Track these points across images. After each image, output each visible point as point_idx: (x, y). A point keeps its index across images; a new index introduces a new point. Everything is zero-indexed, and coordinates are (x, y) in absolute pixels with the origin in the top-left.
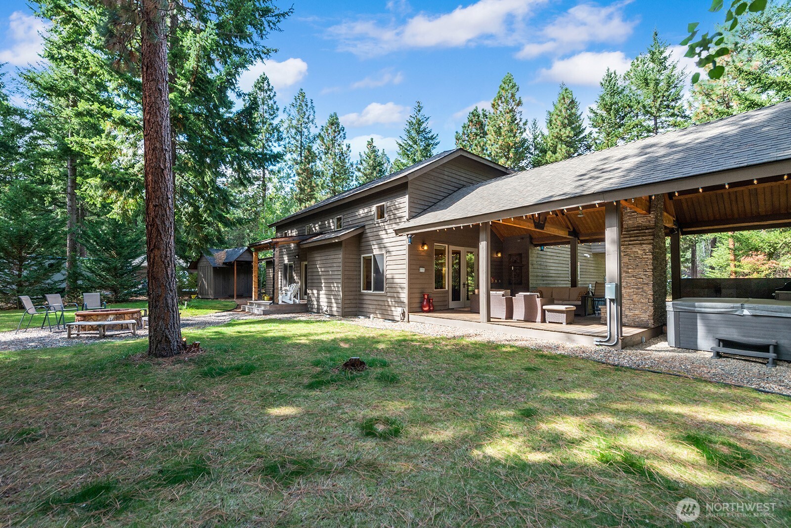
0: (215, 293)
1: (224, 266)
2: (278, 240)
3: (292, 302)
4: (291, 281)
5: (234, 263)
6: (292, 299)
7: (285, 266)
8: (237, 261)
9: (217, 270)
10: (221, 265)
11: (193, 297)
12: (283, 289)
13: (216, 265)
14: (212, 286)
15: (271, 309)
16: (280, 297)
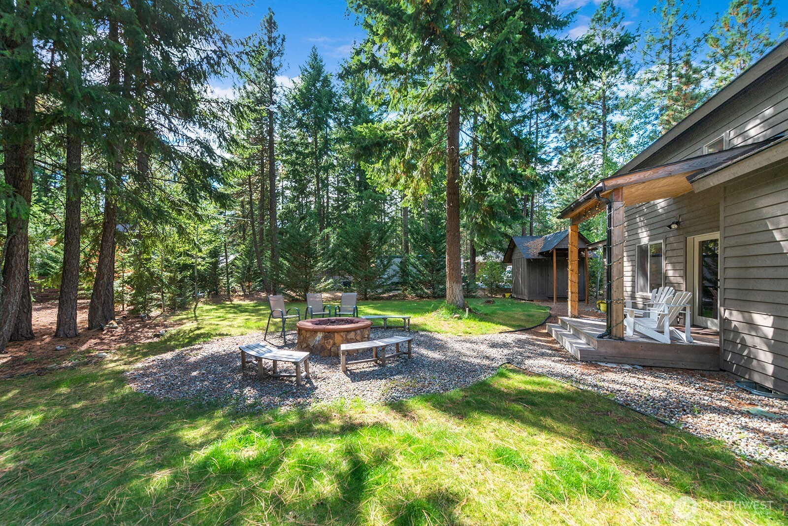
0: (530, 293)
1: (541, 257)
2: (620, 181)
3: (665, 339)
4: (658, 281)
5: (553, 251)
6: (667, 328)
7: (643, 251)
8: (557, 250)
9: (532, 263)
10: (536, 256)
11: (507, 295)
12: (639, 294)
13: (530, 257)
14: (526, 284)
15: (602, 350)
16: (629, 321)
